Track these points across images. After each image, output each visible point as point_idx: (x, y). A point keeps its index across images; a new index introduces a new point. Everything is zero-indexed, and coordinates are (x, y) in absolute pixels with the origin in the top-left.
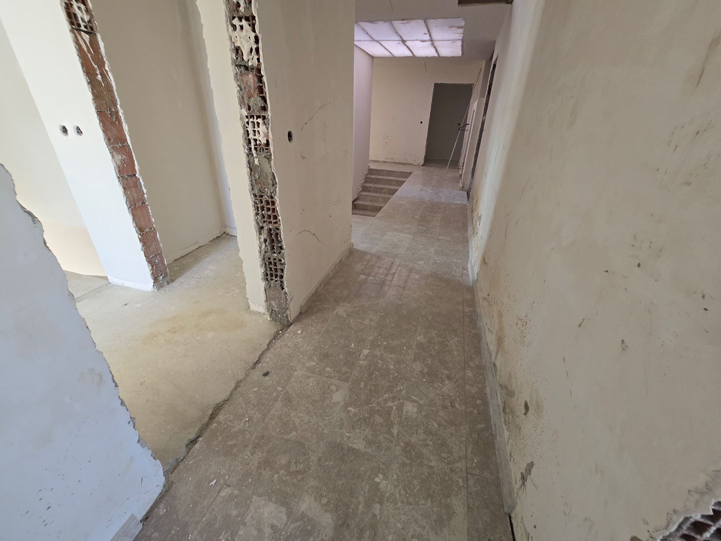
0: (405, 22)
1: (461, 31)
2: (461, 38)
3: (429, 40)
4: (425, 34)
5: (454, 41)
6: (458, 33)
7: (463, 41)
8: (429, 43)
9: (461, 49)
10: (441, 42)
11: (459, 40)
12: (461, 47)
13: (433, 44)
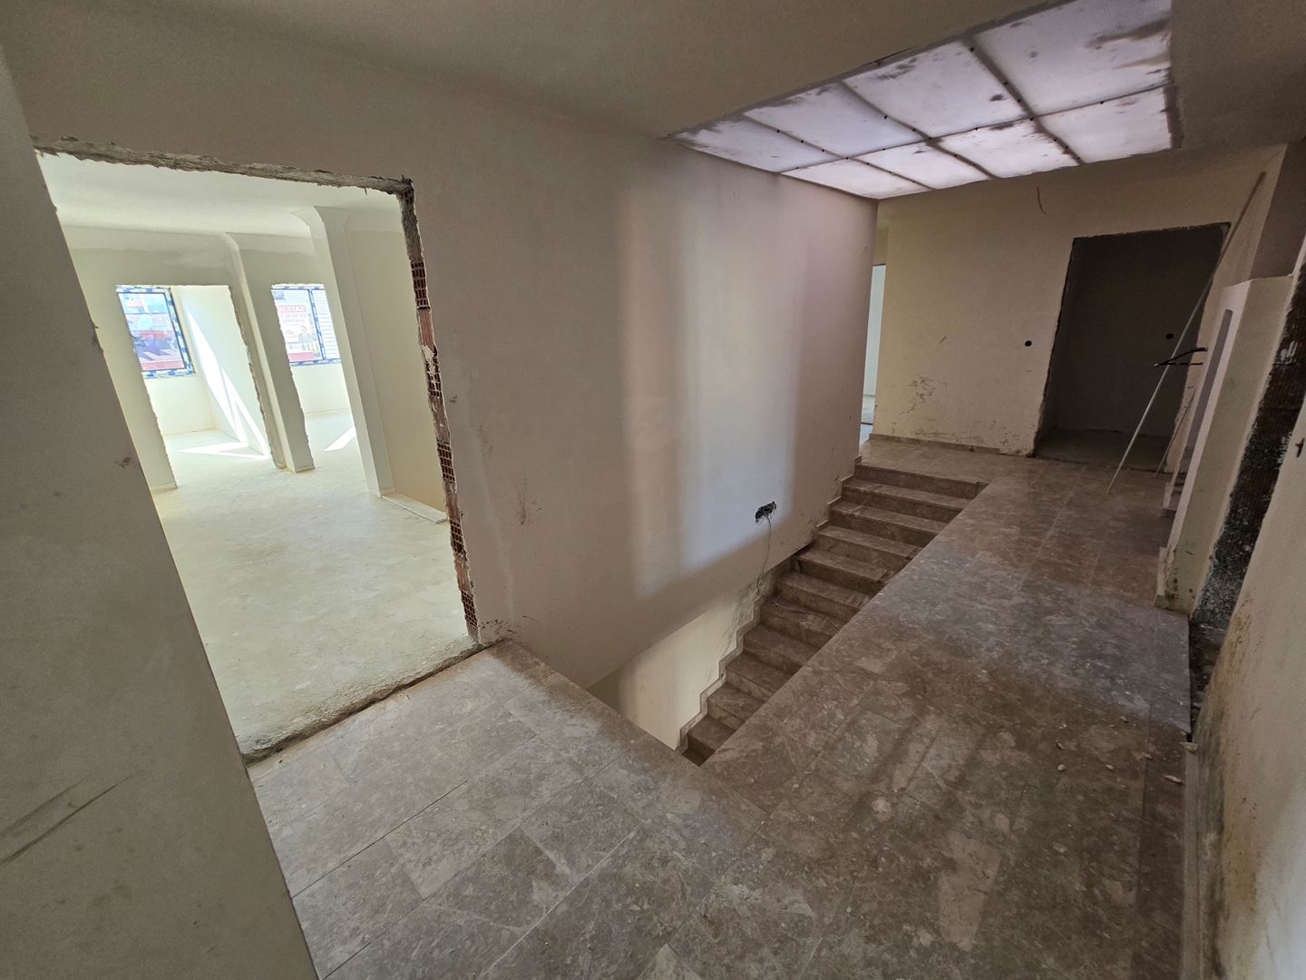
0: (891, 68)
1: (1157, 45)
2: (1159, 78)
3: (1021, 119)
4: (997, 98)
5: (1126, 97)
6: (1144, 62)
7: (1171, 89)
8: (1024, 129)
9: (1165, 125)
10: (1074, 114)
11: (1151, 89)
12: (1164, 117)
13: (1041, 129)
